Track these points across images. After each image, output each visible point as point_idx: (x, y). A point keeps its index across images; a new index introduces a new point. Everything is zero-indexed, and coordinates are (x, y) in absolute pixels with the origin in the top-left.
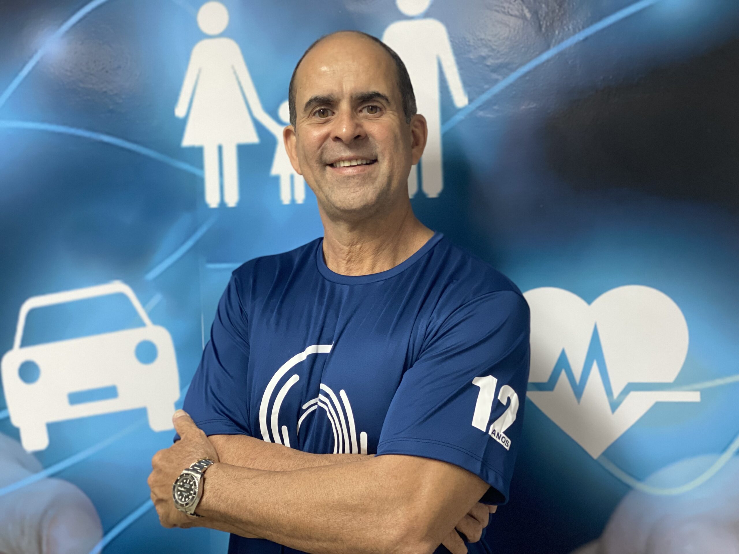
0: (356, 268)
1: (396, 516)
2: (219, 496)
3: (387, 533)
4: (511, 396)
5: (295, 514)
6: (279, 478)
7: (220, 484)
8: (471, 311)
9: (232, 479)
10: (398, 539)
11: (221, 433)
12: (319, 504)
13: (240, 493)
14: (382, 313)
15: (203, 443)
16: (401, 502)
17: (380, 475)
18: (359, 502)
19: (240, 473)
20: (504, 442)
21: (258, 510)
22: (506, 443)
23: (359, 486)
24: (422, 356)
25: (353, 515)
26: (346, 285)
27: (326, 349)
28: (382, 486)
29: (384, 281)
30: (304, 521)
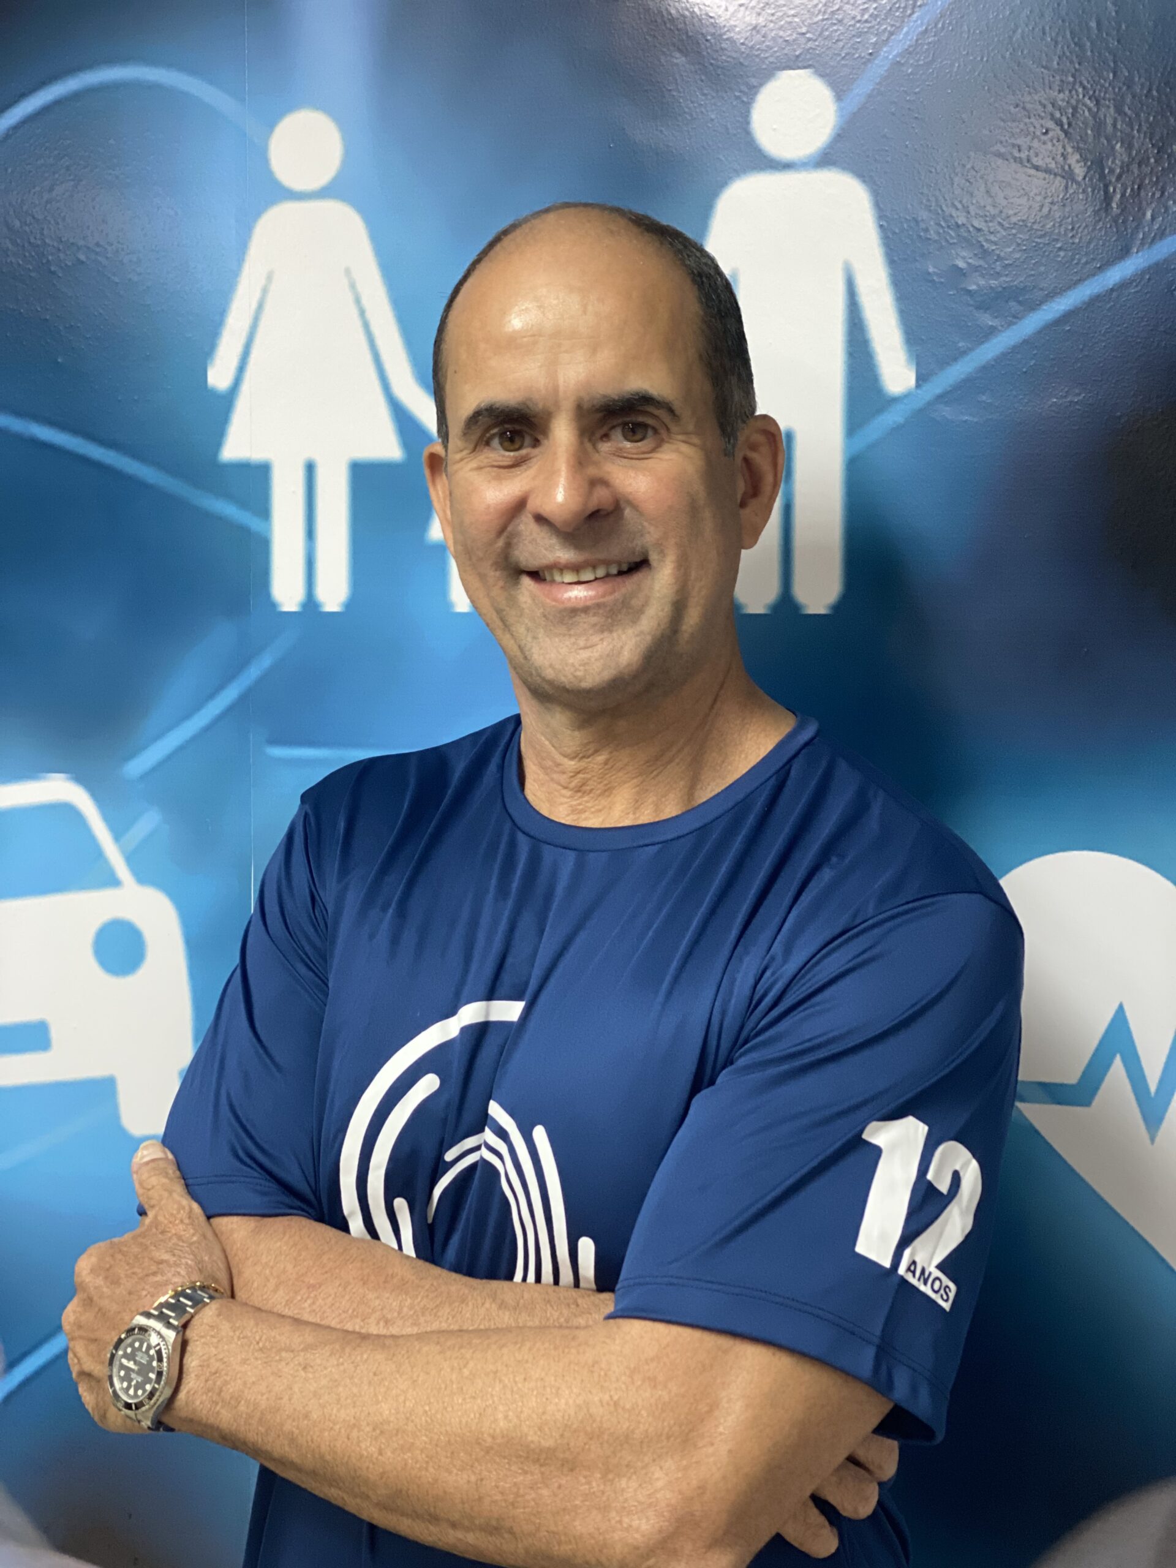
0: (597, 807)
1: (651, 1484)
2: (217, 1391)
3: (625, 1525)
4: (962, 1167)
5: (399, 1459)
6: (365, 1356)
7: (221, 1359)
8: (870, 948)
9: (252, 1347)
10: (651, 1542)
11: (243, 1211)
12: (458, 1439)
13: (267, 1387)
14: (650, 934)
15: (195, 1239)
16: (662, 1448)
17: (614, 1372)
18: (559, 1441)
19: (273, 1334)
20: (936, 1292)
21: (309, 1438)
22: (942, 1291)
23: (559, 1400)
24: (741, 1056)
25: (542, 1473)
26: (567, 851)
27: (510, 1011)
28: (616, 1404)
29: (660, 846)
30: (420, 1477)
